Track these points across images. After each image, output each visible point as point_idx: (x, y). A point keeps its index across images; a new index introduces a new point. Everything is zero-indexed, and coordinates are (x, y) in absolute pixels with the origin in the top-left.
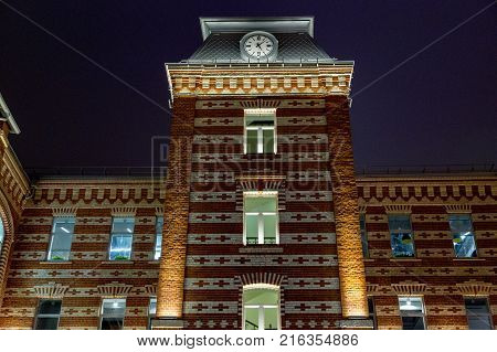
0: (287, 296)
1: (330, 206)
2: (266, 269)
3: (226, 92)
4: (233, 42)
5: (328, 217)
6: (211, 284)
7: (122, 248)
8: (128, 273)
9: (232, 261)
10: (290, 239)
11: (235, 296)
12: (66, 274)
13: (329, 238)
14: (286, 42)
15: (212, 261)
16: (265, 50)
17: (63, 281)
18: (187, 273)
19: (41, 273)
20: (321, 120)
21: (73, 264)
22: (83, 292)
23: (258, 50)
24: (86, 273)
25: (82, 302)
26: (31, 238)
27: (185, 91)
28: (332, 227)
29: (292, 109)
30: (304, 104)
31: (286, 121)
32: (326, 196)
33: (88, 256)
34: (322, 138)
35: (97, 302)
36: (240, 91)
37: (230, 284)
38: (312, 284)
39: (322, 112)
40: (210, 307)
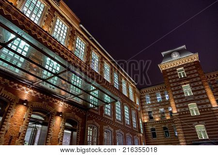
0: (198, 105)
1: (202, 85)
2: (191, 101)
3: (172, 67)
4: (169, 56)
5: (202, 87)
6: (181, 105)
8: (163, 104)
9: (184, 100)
10: (195, 93)
11: (187, 107)
12: (151, 106)
13: (204, 92)
14: (181, 52)
15: (180, 101)
16: (177, 56)
18: (176, 104)
19: (147, 107)
20: (194, 67)
21: (152, 104)
22: (155, 109)
23: (175, 56)
25: (156, 110)
26: (143, 100)
27: (163, 69)
28: (204, 89)
29: (187, 66)
30: (189, 65)
31: (186, 69)
32: (200, 83)
33: (154, 102)
34: (196, 71)
35: (159, 110)
36: (174, 66)
37: (185, 105)
38: (203, 102)
39: (194, 65)
40: (183, 110)
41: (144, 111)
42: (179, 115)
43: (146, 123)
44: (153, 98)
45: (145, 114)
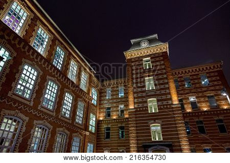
0: (158, 101)
1: (166, 78)
2: (153, 95)
3: (138, 56)
4: (138, 44)
5: (166, 81)
6: (140, 100)
7: (121, 95)
8: (123, 100)
9: (144, 94)
10: (157, 87)
11: (146, 102)
12: (111, 101)
13: (167, 86)
14: (151, 41)
15: (140, 95)
16: (146, 44)
17: (110, 103)
18: (134, 98)
19: (106, 102)
20: (162, 58)
21: (112, 99)
22: (115, 105)
23: (144, 45)
24: (115, 101)
25: (115, 107)
26: (103, 95)
27: (129, 57)
28: (167, 83)
29: (154, 57)
30: (157, 55)
31: (153, 60)
32: (165, 76)
33: (115, 97)
34: (162, 62)
35: (118, 107)
36: (141, 55)
37: (145, 99)
38: (164, 97)
39: (161, 56)
40: (141, 105)
41: (102, 106)
42: (135, 112)
43: (101, 121)
44: (115, 92)
45: (102, 110)
